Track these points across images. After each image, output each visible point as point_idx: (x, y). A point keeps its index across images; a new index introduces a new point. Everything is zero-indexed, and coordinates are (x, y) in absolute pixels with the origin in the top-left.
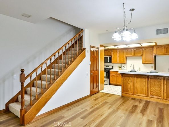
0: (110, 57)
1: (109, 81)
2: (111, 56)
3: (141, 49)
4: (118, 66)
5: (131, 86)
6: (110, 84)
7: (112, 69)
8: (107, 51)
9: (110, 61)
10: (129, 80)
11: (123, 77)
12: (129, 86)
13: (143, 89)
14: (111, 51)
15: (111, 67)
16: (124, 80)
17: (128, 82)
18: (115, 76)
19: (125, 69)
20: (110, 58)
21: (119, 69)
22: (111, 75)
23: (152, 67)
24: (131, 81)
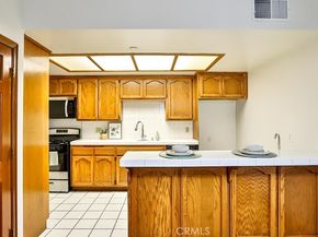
0: (72, 98)
1: (70, 180)
2: (76, 99)
3: (164, 81)
4: (98, 130)
5: (168, 210)
6: (71, 189)
7: (78, 137)
8: (61, 81)
9: (73, 114)
10: (161, 189)
11: (135, 179)
12: (160, 211)
13: (211, 217)
14: (74, 82)
15: (76, 132)
16: (140, 189)
17: (154, 197)
18: (88, 162)
19: (118, 136)
20: (73, 104)
21: (101, 138)
22: (74, 159)
23: (187, 130)
24: (167, 192)
